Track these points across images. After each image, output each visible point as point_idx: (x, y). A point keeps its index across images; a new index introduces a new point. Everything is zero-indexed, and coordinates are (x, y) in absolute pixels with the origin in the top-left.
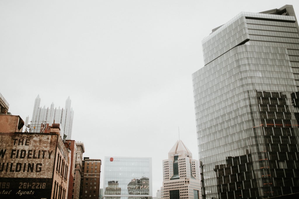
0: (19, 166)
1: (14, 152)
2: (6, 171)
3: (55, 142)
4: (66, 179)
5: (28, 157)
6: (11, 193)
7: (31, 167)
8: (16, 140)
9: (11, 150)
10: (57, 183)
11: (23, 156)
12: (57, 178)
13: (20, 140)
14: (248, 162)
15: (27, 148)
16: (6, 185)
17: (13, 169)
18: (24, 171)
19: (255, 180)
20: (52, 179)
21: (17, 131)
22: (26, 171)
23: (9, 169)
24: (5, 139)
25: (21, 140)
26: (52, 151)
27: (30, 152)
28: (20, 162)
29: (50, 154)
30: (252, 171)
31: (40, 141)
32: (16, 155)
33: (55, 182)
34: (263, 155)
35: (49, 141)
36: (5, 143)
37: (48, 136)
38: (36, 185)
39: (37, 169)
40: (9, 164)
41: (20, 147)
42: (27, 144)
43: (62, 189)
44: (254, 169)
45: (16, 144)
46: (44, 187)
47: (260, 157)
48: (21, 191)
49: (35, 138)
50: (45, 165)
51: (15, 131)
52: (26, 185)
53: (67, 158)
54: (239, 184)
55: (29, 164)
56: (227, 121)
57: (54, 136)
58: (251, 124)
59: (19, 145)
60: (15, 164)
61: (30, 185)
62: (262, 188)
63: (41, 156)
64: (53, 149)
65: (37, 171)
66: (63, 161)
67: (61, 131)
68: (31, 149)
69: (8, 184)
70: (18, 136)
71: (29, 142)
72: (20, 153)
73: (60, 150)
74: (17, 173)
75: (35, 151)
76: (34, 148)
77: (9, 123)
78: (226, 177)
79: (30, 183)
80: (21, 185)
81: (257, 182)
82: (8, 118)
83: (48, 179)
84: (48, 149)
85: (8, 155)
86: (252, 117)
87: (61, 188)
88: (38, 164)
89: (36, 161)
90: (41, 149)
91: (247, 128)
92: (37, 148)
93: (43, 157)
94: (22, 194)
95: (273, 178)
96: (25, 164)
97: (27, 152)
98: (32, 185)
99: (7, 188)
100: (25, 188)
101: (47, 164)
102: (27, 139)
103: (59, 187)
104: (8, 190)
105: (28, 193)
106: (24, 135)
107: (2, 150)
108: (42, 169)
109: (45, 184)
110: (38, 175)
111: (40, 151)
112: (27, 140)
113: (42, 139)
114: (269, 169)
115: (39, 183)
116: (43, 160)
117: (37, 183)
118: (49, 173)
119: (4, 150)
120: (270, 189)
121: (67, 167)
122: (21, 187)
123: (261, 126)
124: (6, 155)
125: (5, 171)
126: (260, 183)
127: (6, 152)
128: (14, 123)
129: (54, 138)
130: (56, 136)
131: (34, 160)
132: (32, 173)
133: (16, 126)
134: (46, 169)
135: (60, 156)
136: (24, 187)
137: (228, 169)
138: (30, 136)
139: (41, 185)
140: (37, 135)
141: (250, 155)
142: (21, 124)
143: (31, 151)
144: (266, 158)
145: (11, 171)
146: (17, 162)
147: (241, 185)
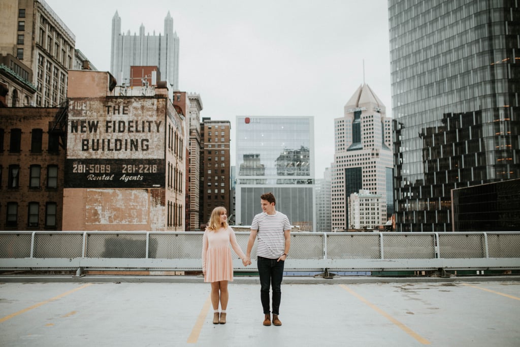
0: (118, 143)
1: (109, 124)
2: (103, 150)
3: (163, 107)
4: (181, 158)
5: (129, 131)
6: (113, 178)
7: (134, 144)
8: (109, 107)
9: (104, 121)
10: (170, 165)
11: (122, 129)
12: (171, 159)
13: (114, 107)
14: (474, 124)
15: (125, 118)
16: (105, 168)
17: (111, 148)
18: (126, 150)
19: (483, 155)
20: (165, 160)
21: (109, 95)
22: (129, 150)
23: (106, 147)
24: (95, 106)
25: (117, 108)
26: (160, 122)
27: (131, 124)
28: (119, 138)
29: (158, 126)
30: (480, 139)
31: (143, 107)
32: (112, 128)
33: (169, 164)
34: (502, 112)
35: (155, 107)
36: (95, 112)
37: (153, 100)
38: (144, 168)
39: (142, 146)
40: (105, 140)
41: (117, 117)
42: (125, 112)
43: (177, 172)
44: (483, 136)
45: (110, 113)
46: (155, 170)
47: (497, 116)
48: (126, 176)
49: (135, 104)
50: (153, 142)
51: (107, 94)
52: (131, 168)
53: (180, 128)
54: (456, 159)
55: (132, 141)
56: (445, 54)
57: (161, 100)
58: (487, 58)
59: (114, 113)
60: (113, 141)
61: (137, 169)
62: (494, 166)
63: (146, 129)
64: (162, 118)
65: (143, 150)
66: (175, 133)
67: (169, 92)
68: (131, 120)
69: (108, 167)
70: (112, 101)
71: (127, 110)
72: (117, 125)
73: (171, 118)
74: (117, 152)
75: (137, 122)
76: (136, 119)
77: (96, 83)
78: (436, 149)
79: (136, 166)
80: (125, 168)
81: (487, 156)
82: (94, 75)
83: (160, 160)
84: (154, 118)
85: (101, 127)
86: (491, 45)
87: (176, 170)
88: (143, 141)
89: (140, 137)
90: (145, 119)
91: (480, 65)
92: (140, 118)
93: (150, 131)
94: (127, 179)
95: (514, 151)
96: (126, 140)
97: (127, 124)
98: (139, 168)
99: (107, 172)
100: (131, 172)
101: (156, 139)
102: (125, 105)
103: (173, 170)
104: (110, 175)
105: (135, 178)
106: (119, 100)
107: (93, 122)
108: (149, 147)
109: (156, 166)
110: (146, 154)
111: (143, 122)
112: (124, 107)
113: (145, 104)
114: (510, 137)
115: (147, 166)
116: (149, 134)
117: (146, 166)
118: (159, 151)
119: (96, 122)
120: (506, 168)
121: (181, 141)
122: (125, 170)
123: (506, 62)
124: (99, 128)
125: (101, 150)
126: (491, 159)
127: (99, 125)
128: (104, 83)
129: (161, 102)
130: (164, 100)
131: (138, 134)
132: (137, 152)
133: (107, 88)
134: (156, 147)
135: (171, 127)
136: (129, 171)
137: (439, 136)
138: (128, 102)
139: (151, 168)
140: (137, 100)
141: (479, 113)
142: (112, 83)
143: (132, 122)
144: (506, 116)
145: (109, 150)
146: (115, 138)
147: (459, 162)
